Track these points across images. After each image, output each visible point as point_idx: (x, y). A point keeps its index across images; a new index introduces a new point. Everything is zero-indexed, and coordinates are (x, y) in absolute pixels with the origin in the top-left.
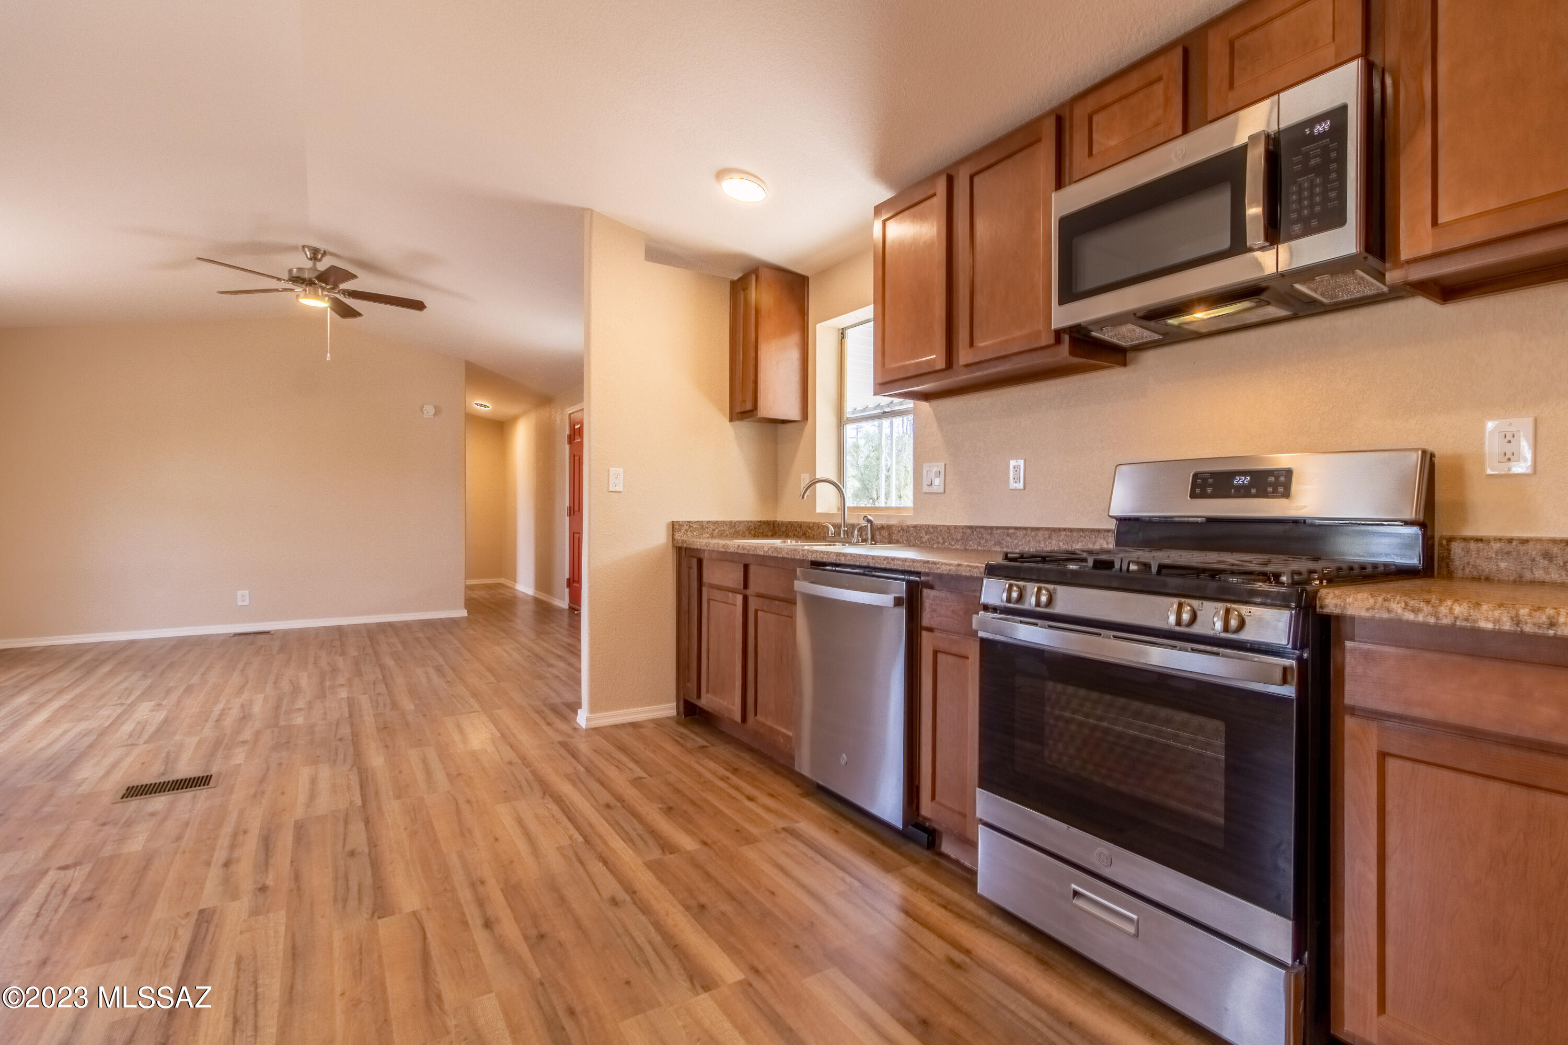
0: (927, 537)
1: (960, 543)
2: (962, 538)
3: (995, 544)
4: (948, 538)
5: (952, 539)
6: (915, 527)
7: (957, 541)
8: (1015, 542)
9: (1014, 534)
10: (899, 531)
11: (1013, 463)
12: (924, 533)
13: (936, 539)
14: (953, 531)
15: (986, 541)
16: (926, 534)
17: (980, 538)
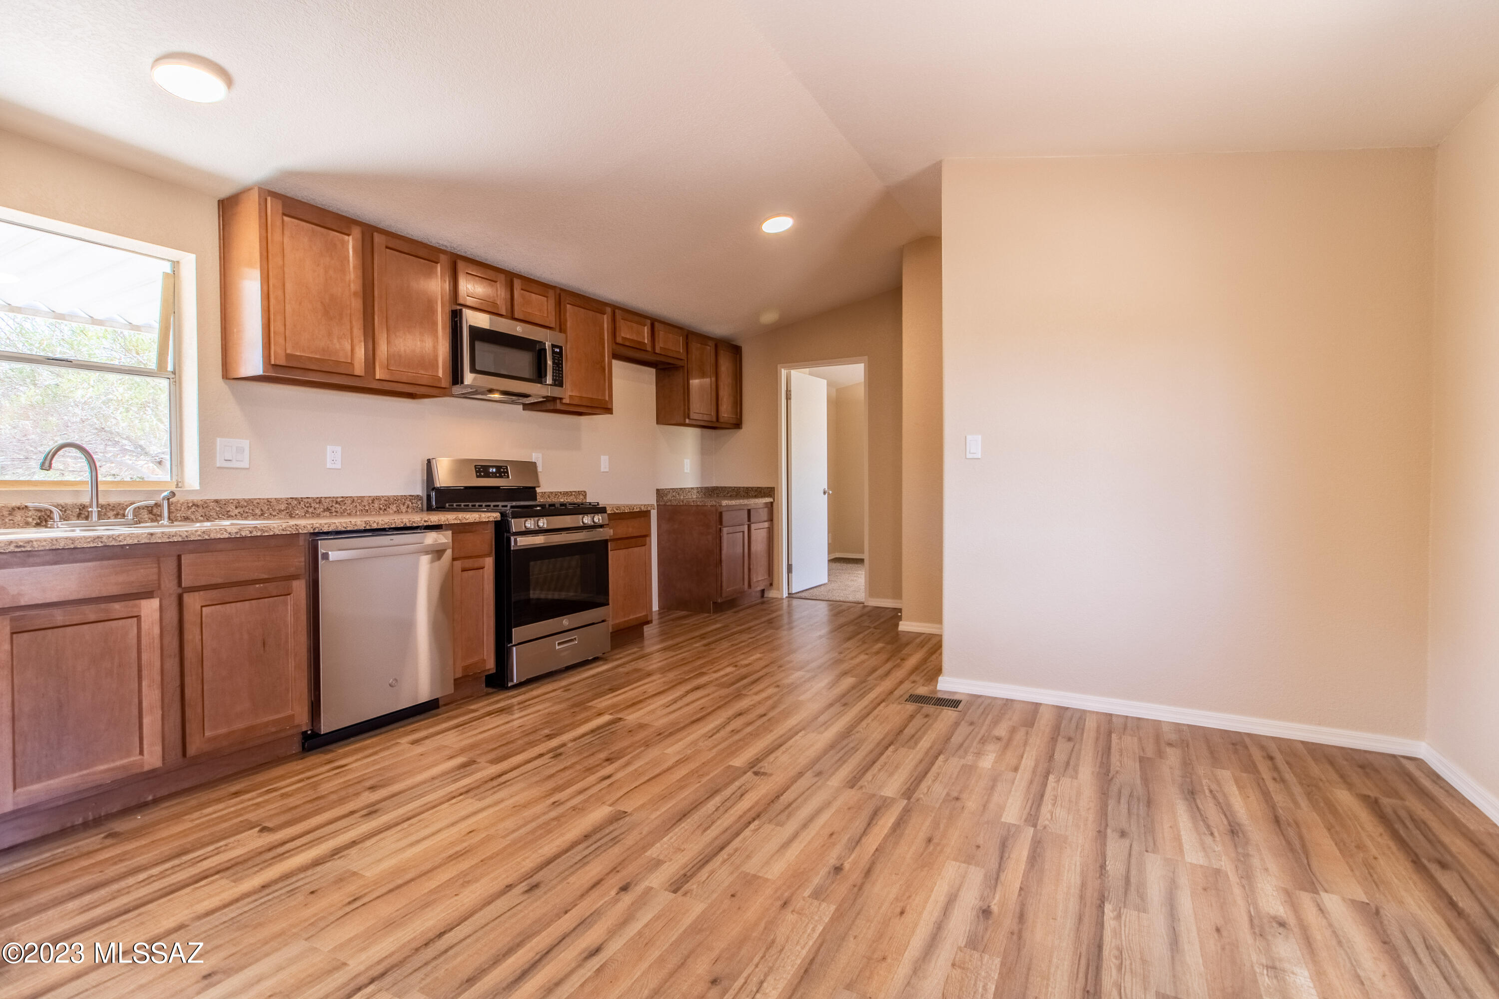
0: (237, 511)
1: (284, 513)
2: (287, 508)
3: (324, 511)
4: (268, 509)
5: (274, 510)
6: (217, 501)
7: (280, 511)
8: (343, 508)
9: (342, 501)
10: (189, 508)
11: (329, 448)
12: (234, 508)
13: (251, 511)
14: (274, 503)
15: (315, 509)
16: (236, 507)
17: (308, 507)
